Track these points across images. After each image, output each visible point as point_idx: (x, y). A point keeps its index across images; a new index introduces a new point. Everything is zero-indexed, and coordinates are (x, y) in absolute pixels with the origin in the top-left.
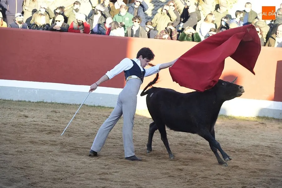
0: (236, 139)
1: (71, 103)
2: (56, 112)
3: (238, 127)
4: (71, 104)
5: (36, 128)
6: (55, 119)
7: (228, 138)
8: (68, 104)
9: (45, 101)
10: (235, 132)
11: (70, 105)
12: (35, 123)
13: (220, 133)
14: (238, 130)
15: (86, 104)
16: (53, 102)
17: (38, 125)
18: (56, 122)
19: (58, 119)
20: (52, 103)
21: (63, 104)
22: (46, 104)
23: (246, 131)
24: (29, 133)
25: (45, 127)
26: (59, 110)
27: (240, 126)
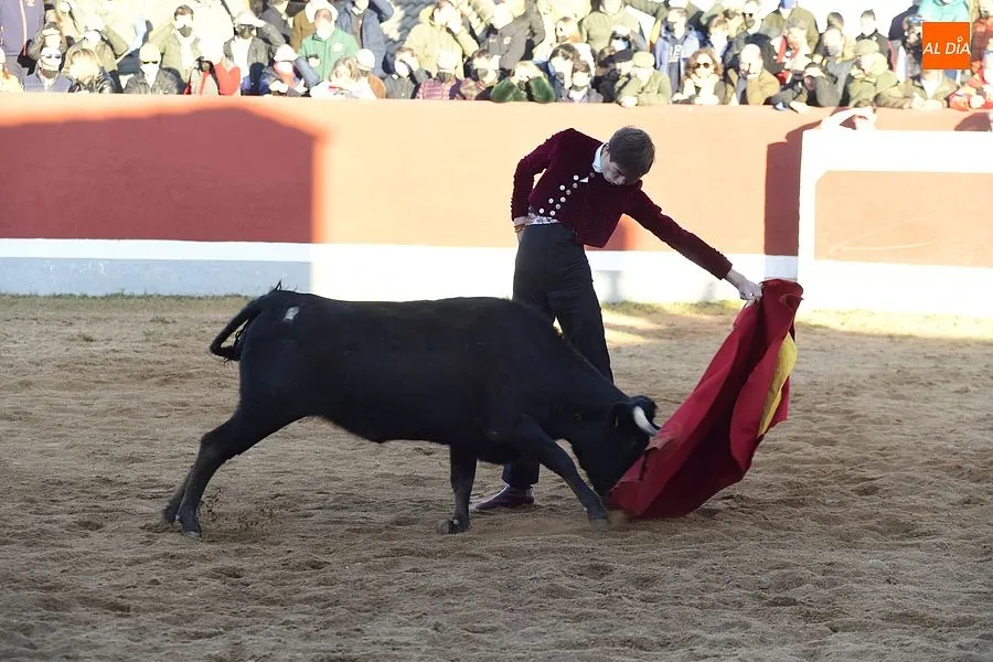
0: (676, 366)
1: (202, 293)
2: (163, 321)
3: (673, 334)
4: (202, 296)
5: (125, 371)
6: (170, 341)
7: (655, 366)
8: (192, 298)
9: (127, 293)
10: (669, 349)
11: (199, 298)
12: (118, 356)
13: (631, 353)
14: (675, 342)
15: (244, 294)
16: (149, 293)
17: (127, 360)
18: (174, 349)
19: (176, 342)
20: (147, 297)
21: (179, 298)
22: (132, 301)
23: (697, 343)
24: (111, 386)
25: (150, 366)
26: (171, 314)
27: (676, 329)
